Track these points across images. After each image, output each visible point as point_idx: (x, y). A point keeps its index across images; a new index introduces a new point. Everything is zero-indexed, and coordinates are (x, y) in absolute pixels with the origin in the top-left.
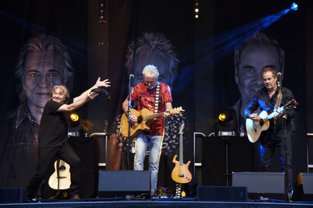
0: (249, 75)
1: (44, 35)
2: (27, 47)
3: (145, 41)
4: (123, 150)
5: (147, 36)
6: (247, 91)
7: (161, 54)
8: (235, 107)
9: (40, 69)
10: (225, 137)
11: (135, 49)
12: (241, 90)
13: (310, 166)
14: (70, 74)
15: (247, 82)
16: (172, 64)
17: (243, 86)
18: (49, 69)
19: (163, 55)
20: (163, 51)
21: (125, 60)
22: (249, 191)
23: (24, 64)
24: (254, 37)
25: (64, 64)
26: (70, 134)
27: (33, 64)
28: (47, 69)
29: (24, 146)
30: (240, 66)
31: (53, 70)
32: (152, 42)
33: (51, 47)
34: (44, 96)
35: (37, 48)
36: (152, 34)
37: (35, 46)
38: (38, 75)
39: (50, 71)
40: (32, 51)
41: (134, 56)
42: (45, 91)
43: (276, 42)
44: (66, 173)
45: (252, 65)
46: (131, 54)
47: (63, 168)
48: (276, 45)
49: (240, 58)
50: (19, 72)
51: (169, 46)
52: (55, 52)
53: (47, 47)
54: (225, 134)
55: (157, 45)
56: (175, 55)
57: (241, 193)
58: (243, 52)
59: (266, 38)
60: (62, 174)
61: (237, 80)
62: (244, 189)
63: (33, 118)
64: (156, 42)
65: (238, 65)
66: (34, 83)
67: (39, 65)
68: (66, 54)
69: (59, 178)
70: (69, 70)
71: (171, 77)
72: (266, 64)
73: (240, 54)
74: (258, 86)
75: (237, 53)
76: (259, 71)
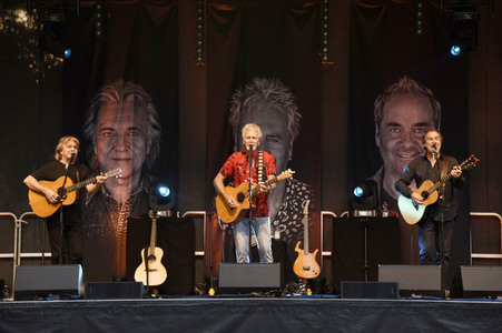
0: (394, 135)
2: (100, 97)
3: (256, 89)
5: (258, 82)
6: (391, 157)
7: (277, 106)
8: (376, 178)
9: (116, 127)
10: (364, 217)
11: (242, 100)
12: (383, 155)
13: (473, 256)
14: (156, 133)
15: (391, 144)
16: (291, 119)
17: (386, 149)
18: (128, 126)
19: (280, 109)
20: (279, 102)
21: (228, 115)
22: (401, 288)
23: (95, 120)
24: (401, 84)
25: (149, 120)
26: (159, 213)
27: (107, 120)
28: (125, 126)
29: (96, 228)
30: (383, 123)
31: (134, 128)
32: (264, 91)
33: (131, 98)
34: (122, 163)
35: (112, 98)
36: (264, 81)
37: (110, 96)
38: (113, 134)
39: (130, 129)
40: (105, 103)
41: (241, 109)
42: (123, 155)
43: (429, 91)
44: (157, 265)
45: (398, 121)
46: (237, 106)
47: (153, 258)
48: (429, 96)
49: (382, 112)
50: (89, 130)
51: (288, 96)
52: (136, 103)
53: (125, 97)
54: (363, 213)
55: (272, 94)
56: (296, 108)
57: (391, 289)
59: (417, 86)
60: (152, 265)
61: (378, 141)
62: (394, 285)
63: (107, 191)
64: (270, 91)
65: (379, 122)
66: (109, 145)
67: (115, 120)
68: (150, 107)
69: (148, 270)
70: (155, 127)
71: (290, 137)
72: (416, 121)
73: (382, 106)
74: (406, 150)
75: (378, 105)
76: (407, 130)
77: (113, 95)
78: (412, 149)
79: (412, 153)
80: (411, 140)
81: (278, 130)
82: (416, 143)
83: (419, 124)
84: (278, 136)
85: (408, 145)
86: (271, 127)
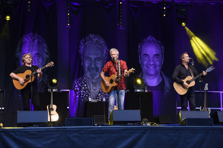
0: (146, 59)
1: (32, 34)
2: (23, 40)
3: (90, 38)
4: (79, 100)
5: (91, 36)
6: (145, 68)
7: (99, 46)
11: (84, 43)
12: (142, 67)
13: (178, 108)
14: (48, 56)
15: (145, 63)
16: (105, 51)
17: (143, 65)
18: (35, 53)
20: (100, 44)
21: (79, 49)
23: (20, 50)
24: (148, 38)
25: (44, 50)
26: (54, 90)
27: (26, 50)
30: (142, 54)
31: (38, 54)
32: (93, 40)
33: (36, 41)
35: (28, 41)
36: (93, 35)
39: (36, 54)
40: (25, 43)
41: (84, 47)
43: (159, 42)
44: (54, 112)
46: (82, 45)
50: (18, 54)
51: (103, 42)
52: (39, 43)
53: (33, 40)
54: (138, 91)
55: (96, 41)
56: (107, 47)
58: (143, 47)
59: (154, 39)
61: (140, 61)
62: (211, 120)
64: (96, 39)
67: (29, 50)
68: (45, 45)
69: (50, 115)
70: (47, 53)
71: (104, 59)
72: (154, 53)
73: (141, 47)
74: (151, 65)
75: (139, 47)
76: (151, 57)
77: (28, 39)
78: (153, 65)
79: (153, 66)
80: (153, 61)
81: (99, 56)
82: (154, 62)
83: (156, 55)
84: (99, 58)
85: (152, 63)
86: (96, 55)
